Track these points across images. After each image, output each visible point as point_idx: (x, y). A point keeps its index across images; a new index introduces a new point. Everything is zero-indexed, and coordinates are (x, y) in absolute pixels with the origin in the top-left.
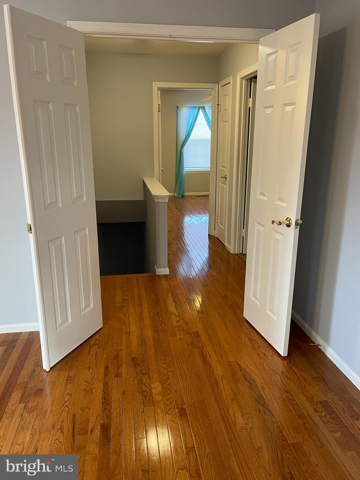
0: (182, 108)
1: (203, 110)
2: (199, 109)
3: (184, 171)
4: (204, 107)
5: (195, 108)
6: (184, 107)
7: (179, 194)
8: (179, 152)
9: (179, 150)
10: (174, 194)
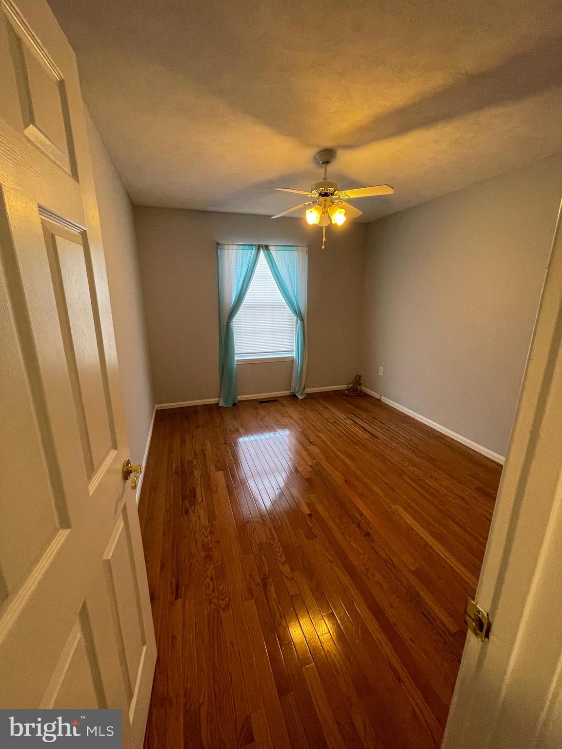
0: (226, 247)
1: (266, 251)
2: (259, 249)
3: (236, 359)
4: (266, 247)
5: (251, 247)
6: (231, 245)
7: (226, 401)
8: (224, 329)
9: (225, 324)
10: (218, 399)
